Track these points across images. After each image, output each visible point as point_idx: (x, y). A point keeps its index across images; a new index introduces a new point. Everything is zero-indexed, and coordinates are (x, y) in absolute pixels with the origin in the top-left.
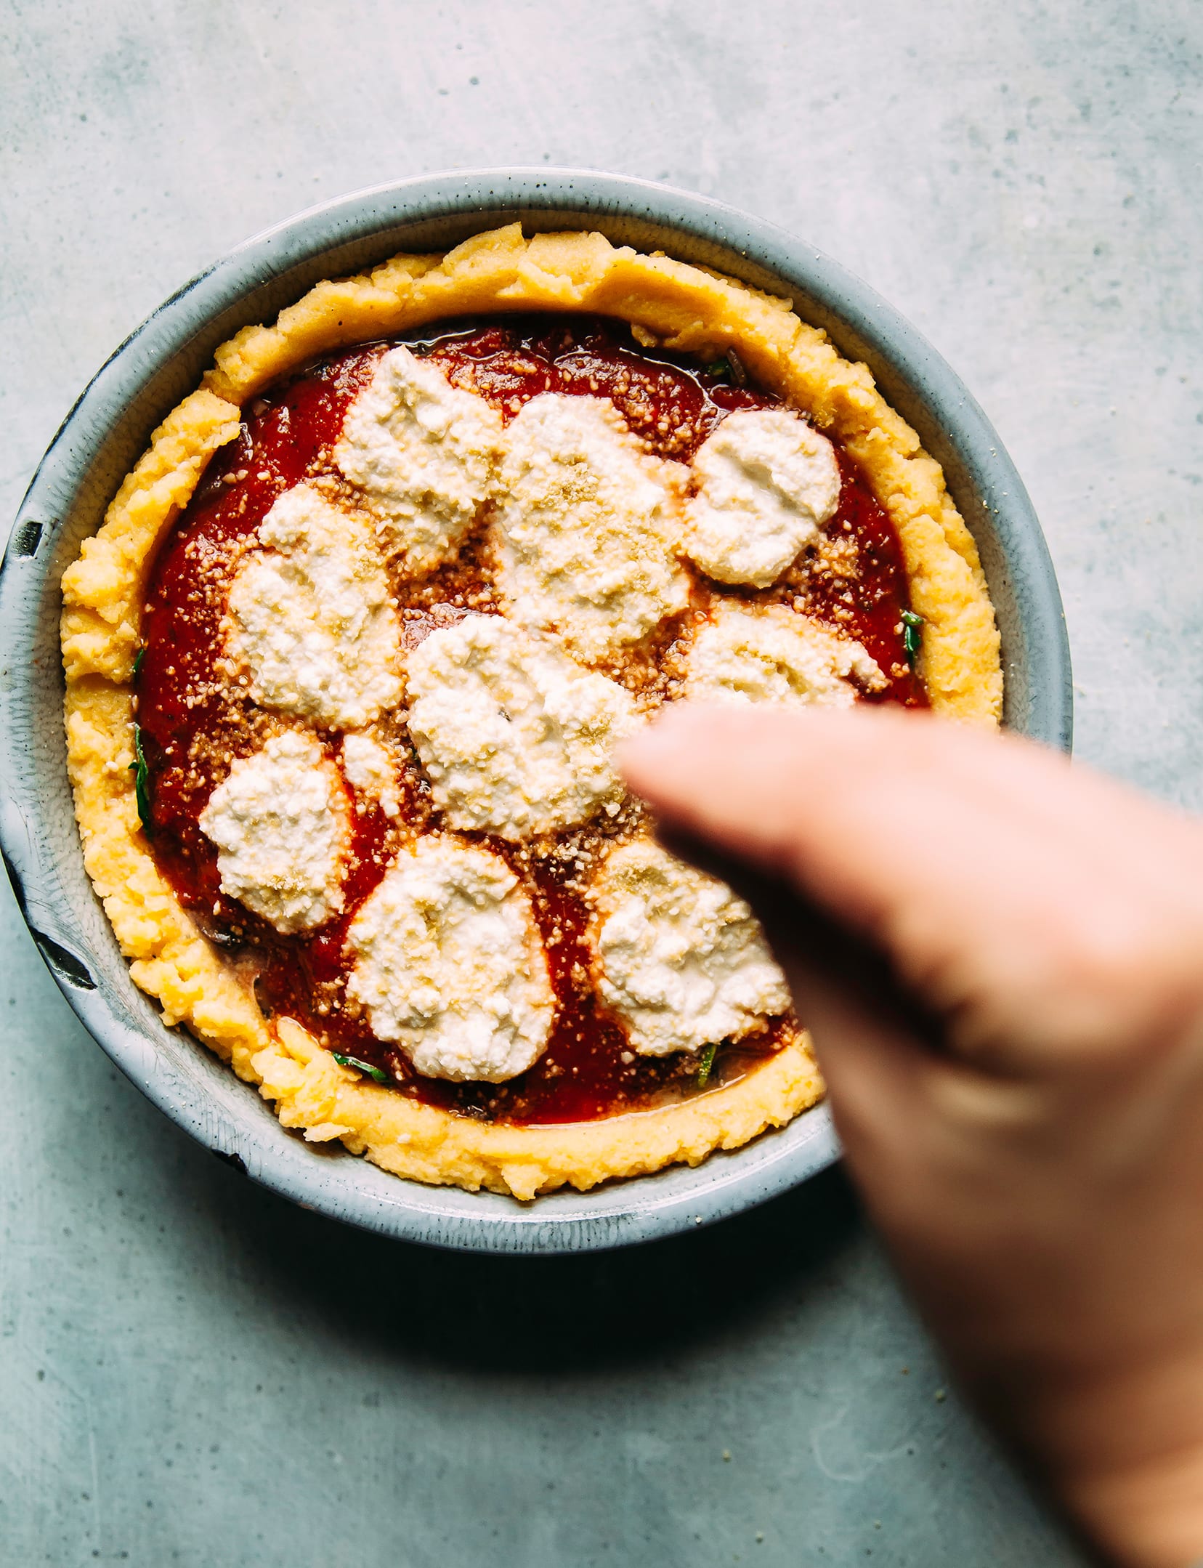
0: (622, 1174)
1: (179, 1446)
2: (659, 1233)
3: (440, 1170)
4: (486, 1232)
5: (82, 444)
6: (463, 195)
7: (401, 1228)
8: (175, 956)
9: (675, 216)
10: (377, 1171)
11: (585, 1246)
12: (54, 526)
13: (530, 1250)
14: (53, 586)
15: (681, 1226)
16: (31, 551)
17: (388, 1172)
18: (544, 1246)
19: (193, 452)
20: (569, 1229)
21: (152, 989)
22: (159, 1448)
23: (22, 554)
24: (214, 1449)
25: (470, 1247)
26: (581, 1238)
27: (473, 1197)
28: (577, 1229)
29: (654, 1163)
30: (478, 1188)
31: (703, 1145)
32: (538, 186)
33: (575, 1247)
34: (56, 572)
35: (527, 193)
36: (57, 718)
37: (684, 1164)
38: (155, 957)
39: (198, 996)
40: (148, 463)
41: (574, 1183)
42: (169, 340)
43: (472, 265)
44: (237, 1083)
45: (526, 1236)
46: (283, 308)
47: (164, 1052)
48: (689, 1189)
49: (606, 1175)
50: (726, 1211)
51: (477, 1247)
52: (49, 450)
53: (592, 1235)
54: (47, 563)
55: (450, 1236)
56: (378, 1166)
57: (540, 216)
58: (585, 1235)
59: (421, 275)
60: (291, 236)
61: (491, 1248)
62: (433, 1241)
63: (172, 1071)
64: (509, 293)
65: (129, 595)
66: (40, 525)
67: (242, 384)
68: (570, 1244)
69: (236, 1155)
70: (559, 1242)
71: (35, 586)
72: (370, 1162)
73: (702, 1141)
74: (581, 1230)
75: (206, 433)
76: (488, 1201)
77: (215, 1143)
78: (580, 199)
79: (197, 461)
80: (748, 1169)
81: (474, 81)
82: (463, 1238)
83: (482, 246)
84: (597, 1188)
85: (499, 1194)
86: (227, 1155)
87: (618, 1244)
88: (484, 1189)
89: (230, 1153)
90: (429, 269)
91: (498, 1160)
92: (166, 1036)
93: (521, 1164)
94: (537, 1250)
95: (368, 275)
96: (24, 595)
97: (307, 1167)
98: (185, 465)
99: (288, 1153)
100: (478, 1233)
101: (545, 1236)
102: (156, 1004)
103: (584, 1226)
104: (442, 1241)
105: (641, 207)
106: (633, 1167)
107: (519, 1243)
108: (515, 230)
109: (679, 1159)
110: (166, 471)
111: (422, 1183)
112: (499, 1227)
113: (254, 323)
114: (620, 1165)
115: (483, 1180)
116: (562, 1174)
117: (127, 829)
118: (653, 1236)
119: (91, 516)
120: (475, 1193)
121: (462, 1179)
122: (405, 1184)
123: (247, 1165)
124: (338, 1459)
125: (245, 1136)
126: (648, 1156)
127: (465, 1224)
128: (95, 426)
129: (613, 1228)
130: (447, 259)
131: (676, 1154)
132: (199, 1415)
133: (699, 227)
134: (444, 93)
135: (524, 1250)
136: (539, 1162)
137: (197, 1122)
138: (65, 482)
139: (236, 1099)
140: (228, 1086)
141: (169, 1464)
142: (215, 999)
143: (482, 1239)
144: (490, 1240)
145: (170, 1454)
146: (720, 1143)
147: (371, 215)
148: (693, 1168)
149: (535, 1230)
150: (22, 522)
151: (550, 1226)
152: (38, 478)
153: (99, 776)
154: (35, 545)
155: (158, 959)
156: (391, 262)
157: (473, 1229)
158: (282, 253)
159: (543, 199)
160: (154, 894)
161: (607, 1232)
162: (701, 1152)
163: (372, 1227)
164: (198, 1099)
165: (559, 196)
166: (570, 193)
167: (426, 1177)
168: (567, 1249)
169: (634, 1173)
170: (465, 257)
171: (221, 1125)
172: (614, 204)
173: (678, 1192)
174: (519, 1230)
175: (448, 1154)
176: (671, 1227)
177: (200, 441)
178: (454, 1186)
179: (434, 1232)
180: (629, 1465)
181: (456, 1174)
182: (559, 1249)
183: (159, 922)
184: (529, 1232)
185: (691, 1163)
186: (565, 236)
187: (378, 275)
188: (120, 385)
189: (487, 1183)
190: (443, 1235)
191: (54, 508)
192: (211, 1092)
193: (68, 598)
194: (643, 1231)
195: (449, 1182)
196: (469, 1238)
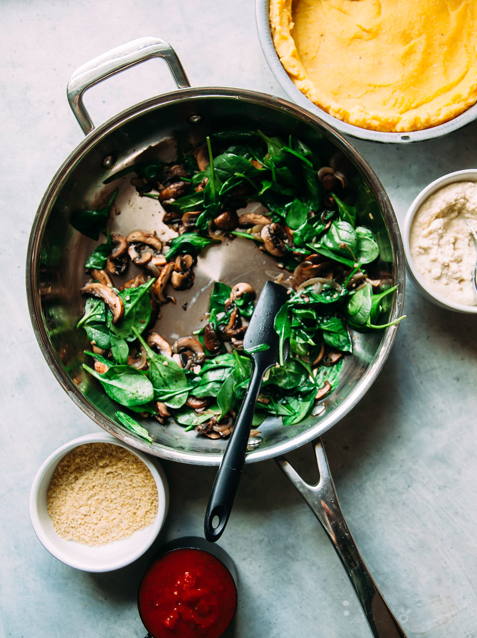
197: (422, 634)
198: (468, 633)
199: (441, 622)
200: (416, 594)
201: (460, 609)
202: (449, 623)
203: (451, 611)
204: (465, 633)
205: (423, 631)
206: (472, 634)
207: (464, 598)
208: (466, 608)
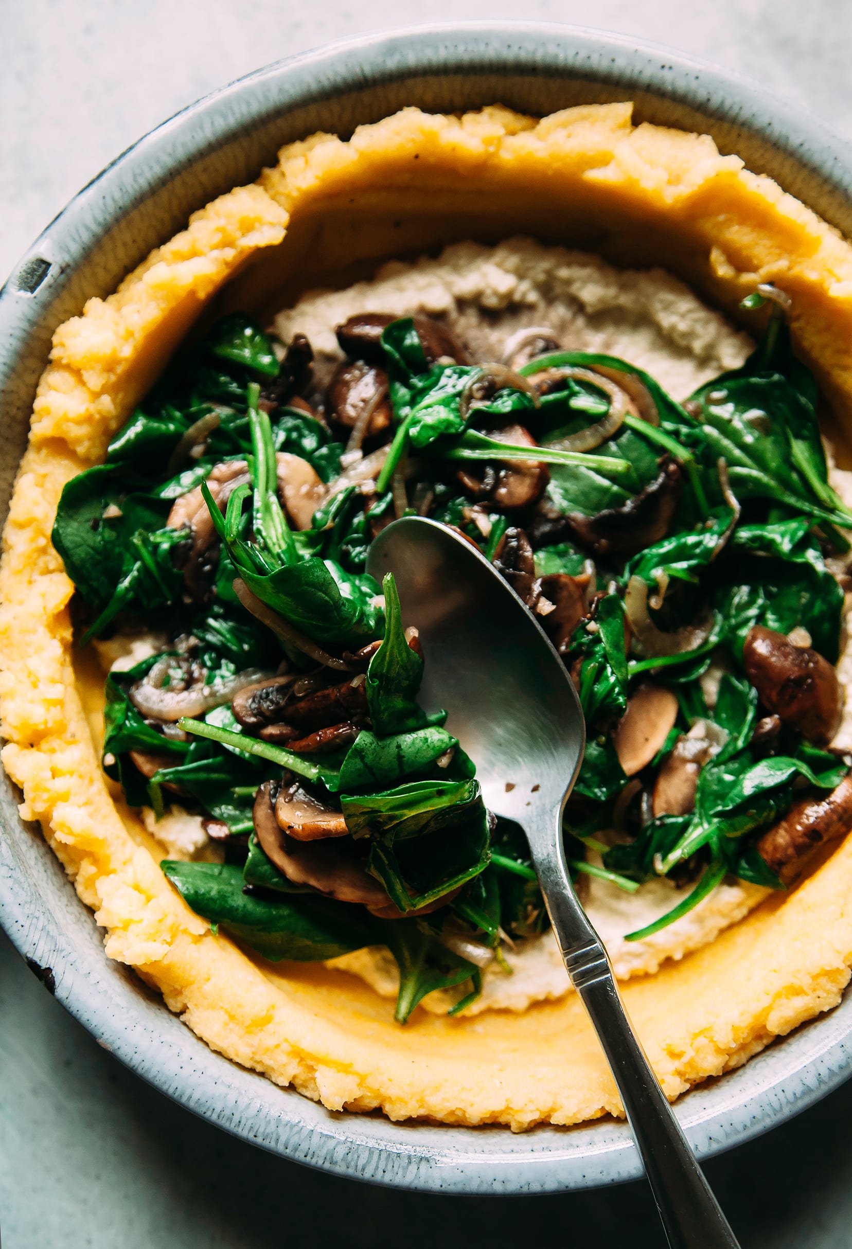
0: (440, 1115)
2: (459, 1188)
3: (253, 1053)
4: (280, 1130)
5: (117, 195)
6: (583, 54)
7: (196, 1096)
8: (53, 751)
9: (794, 141)
10: (189, 1034)
11: (379, 1177)
12: (63, 271)
13: (320, 1162)
14: (44, 335)
15: (484, 1188)
16: (32, 289)
17: (200, 1039)
18: (336, 1163)
19: (227, 243)
20: (367, 1153)
21: (19, 776)
23: (21, 288)
25: (259, 1140)
26: (377, 1168)
27: (280, 1093)
28: (375, 1157)
29: (475, 1114)
30: (287, 1085)
31: (532, 1111)
32: (663, 67)
33: (367, 1175)
34: (51, 321)
35: (648, 73)
36: (8, 475)
37: (506, 1127)
38: (32, 746)
39: (64, 797)
40: (180, 242)
41: (387, 1109)
42: (238, 115)
43: (569, 136)
44: (75, 902)
45: (320, 1147)
46: (363, 124)
47: (9, 842)
48: (504, 1153)
49: (422, 1112)
50: (536, 1187)
51: (266, 1143)
52: (82, 191)
53: (389, 1167)
54: (46, 306)
55: (243, 1121)
56: (192, 1031)
57: (655, 104)
58: (382, 1166)
59: (513, 133)
60: (392, 47)
61: (280, 1148)
62: (224, 1123)
63: (12, 865)
64: (596, 176)
65: (120, 370)
66: (48, 265)
67: (299, 190)
68: (363, 1169)
69: (49, 970)
70: (353, 1164)
71: (25, 325)
72: (185, 1024)
73: (532, 1107)
74: (379, 1158)
75: (247, 227)
76: (292, 1100)
77: (32, 949)
78: (702, 95)
79: (230, 254)
80: (571, 1151)
82: (255, 1129)
83: (584, 118)
84: (411, 1123)
85: (306, 1097)
86: (40, 967)
87: (413, 1185)
88: (292, 1088)
89: (44, 965)
90: (524, 129)
91: (318, 1060)
92: (18, 830)
93: (339, 1071)
94: (327, 1166)
95: (459, 117)
96: (11, 331)
97: (118, 1005)
98: (215, 254)
99: (103, 985)
100: (272, 1128)
101: (340, 1152)
102: (18, 793)
103: (384, 1155)
104: (232, 1126)
105: (761, 121)
106: (452, 1113)
107: (311, 1152)
108: (625, 109)
109: (503, 1119)
110: (194, 254)
111: (231, 1060)
112: (296, 1129)
113: (328, 130)
114: (439, 1106)
115: (294, 1077)
116: (378, 1095)
117: (45, 608)
118: (452, 1188)
119: (104, 278)
120: (283, 1088)
121: (273, 1069)
122: (214, 1056)
123: (57, 983)
125: (64, 953)
126: (472, 1105)
127: (262, 1115)
128: (135, 181)
129: (413, 1168)
130: (545, 122)
131: (502, 1112)
133: (817, 159)
135: (313, 1162)
136: (357, 1074)
137: (21, 923)
138: (87, 228)
139: (68, 916)
140: (65, 900)
142: (79, 806)
143: (274, 1136)
144: (283, 1139)
146: (549, 1116)
147: (482, 48)
148: (515, 1133)
149: (331, 1144)
150: (31, 256)
151: (349, 1144)
152: (62, 218)
153: (34, 546)
154: (38, 284)
155: (34, 749)
156: (487, 111)
157: (269, 1122)
158: (379, 60)
159: (664, 83)
160: (53, 681)
161: (405, 1169)
162: (528, 1117)
163: (165, 1087)
164: (29, 899)
165: (681, 85)
166: (694, 85)
167: (237, 1056)
168: (359, 1174)
169: (451, 1119)
170: (564, 125)
171: (44, 934)
172: (736, 109)
173: (491, 1152)
174: (316, 1139)
175: (266, 1038)
176: (474, 1186)
177: (239, 234)
178: (262, 1075)
179: (227, 1112)
181: (268, 1062)
182: (351, 1171)
183: (48, 710)
184: (325, 1143)
185: (514, 1127)
186: (673, 132)
187: (468, 118)
188: (174, 146)
189: (298, 1082)
190: (236, 1119)
191: (69, 251)
192: (44, 898)
193: (55, 354)
194: (443, 1180)
195: (259, 1069)
196: (261, 1130)
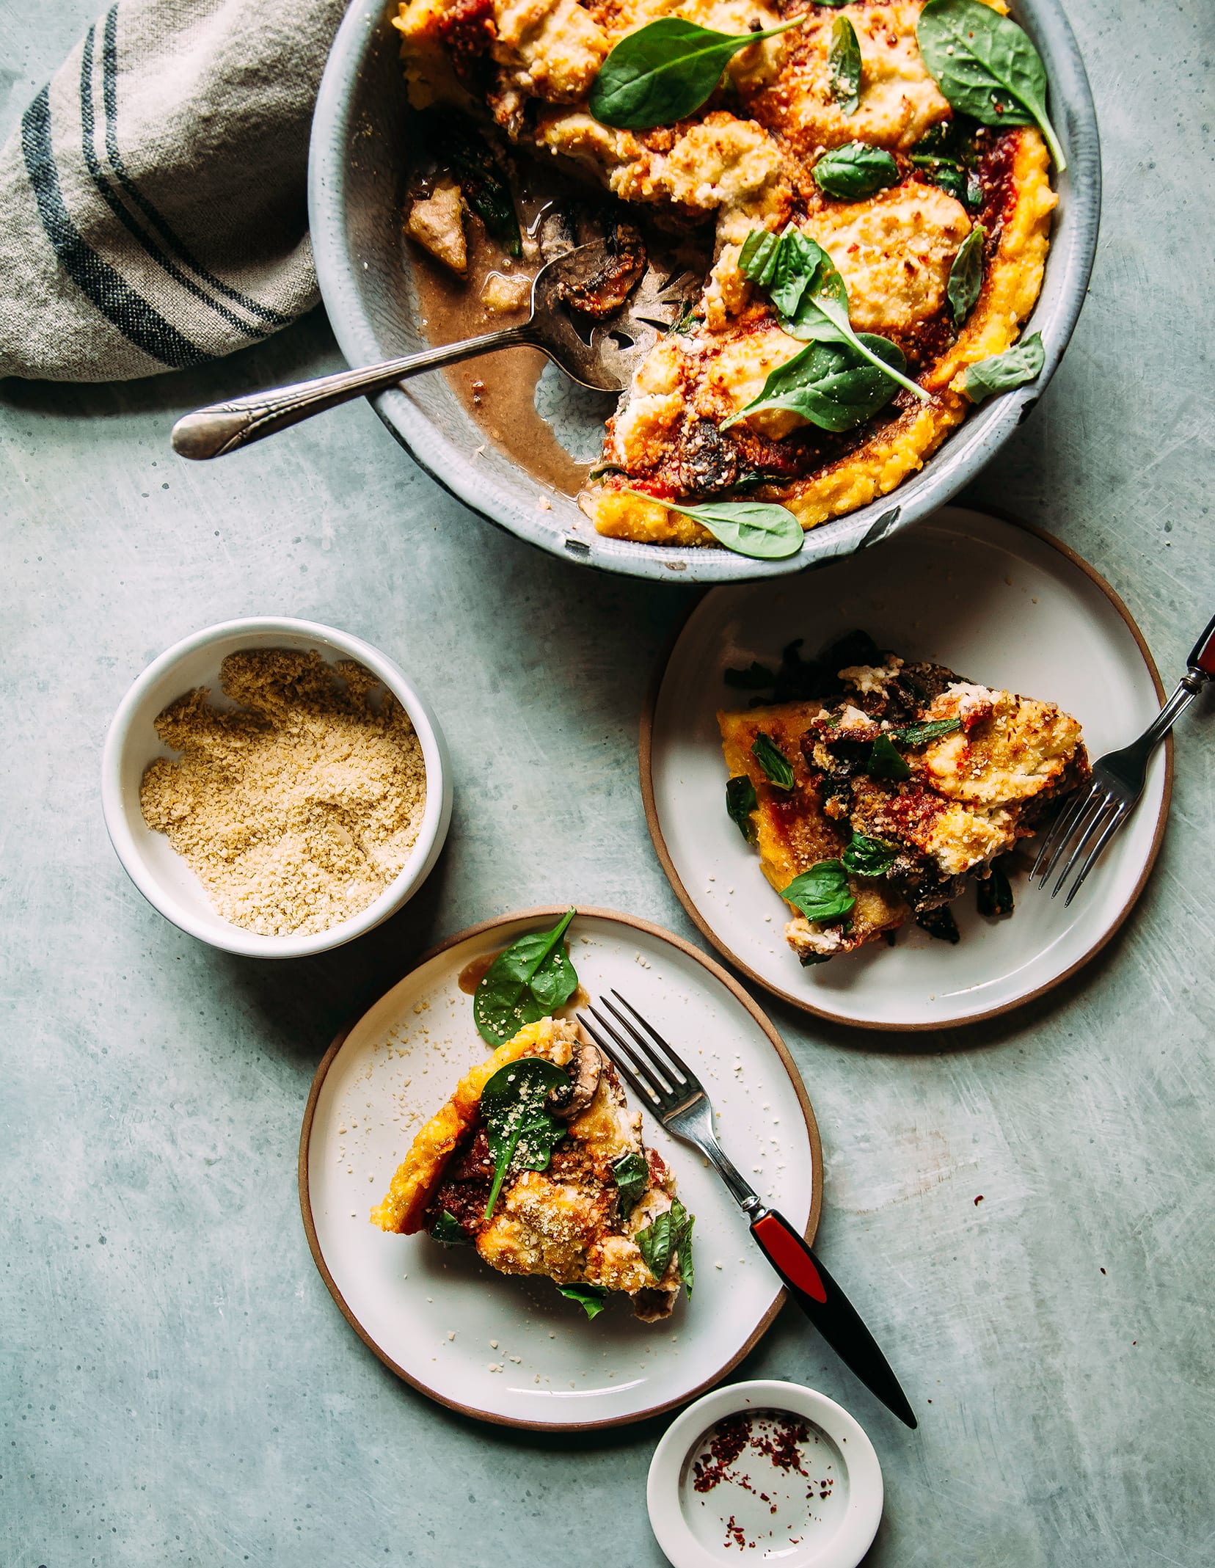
1: (30, 1406)
22: (17, 1407)
24: (53, 1408)
81: (166, 486)
124: (134, 1414)
132: (41, 1386)
134: (146, 495)
141: (24, 1418)
145: (25, 1412)
180: (328, 1415)
197: (859, 1213)
198: (971, 1223)
199: (910, 1191)
200: (860, 1121)
201: (960, 1164)
202: (929, 1194)
203: (938, 1166)
204: (965, 1221)
205: (863, 1208)
206: (980, 1226)
207: (975, 1141)
208: (975, 1164)
